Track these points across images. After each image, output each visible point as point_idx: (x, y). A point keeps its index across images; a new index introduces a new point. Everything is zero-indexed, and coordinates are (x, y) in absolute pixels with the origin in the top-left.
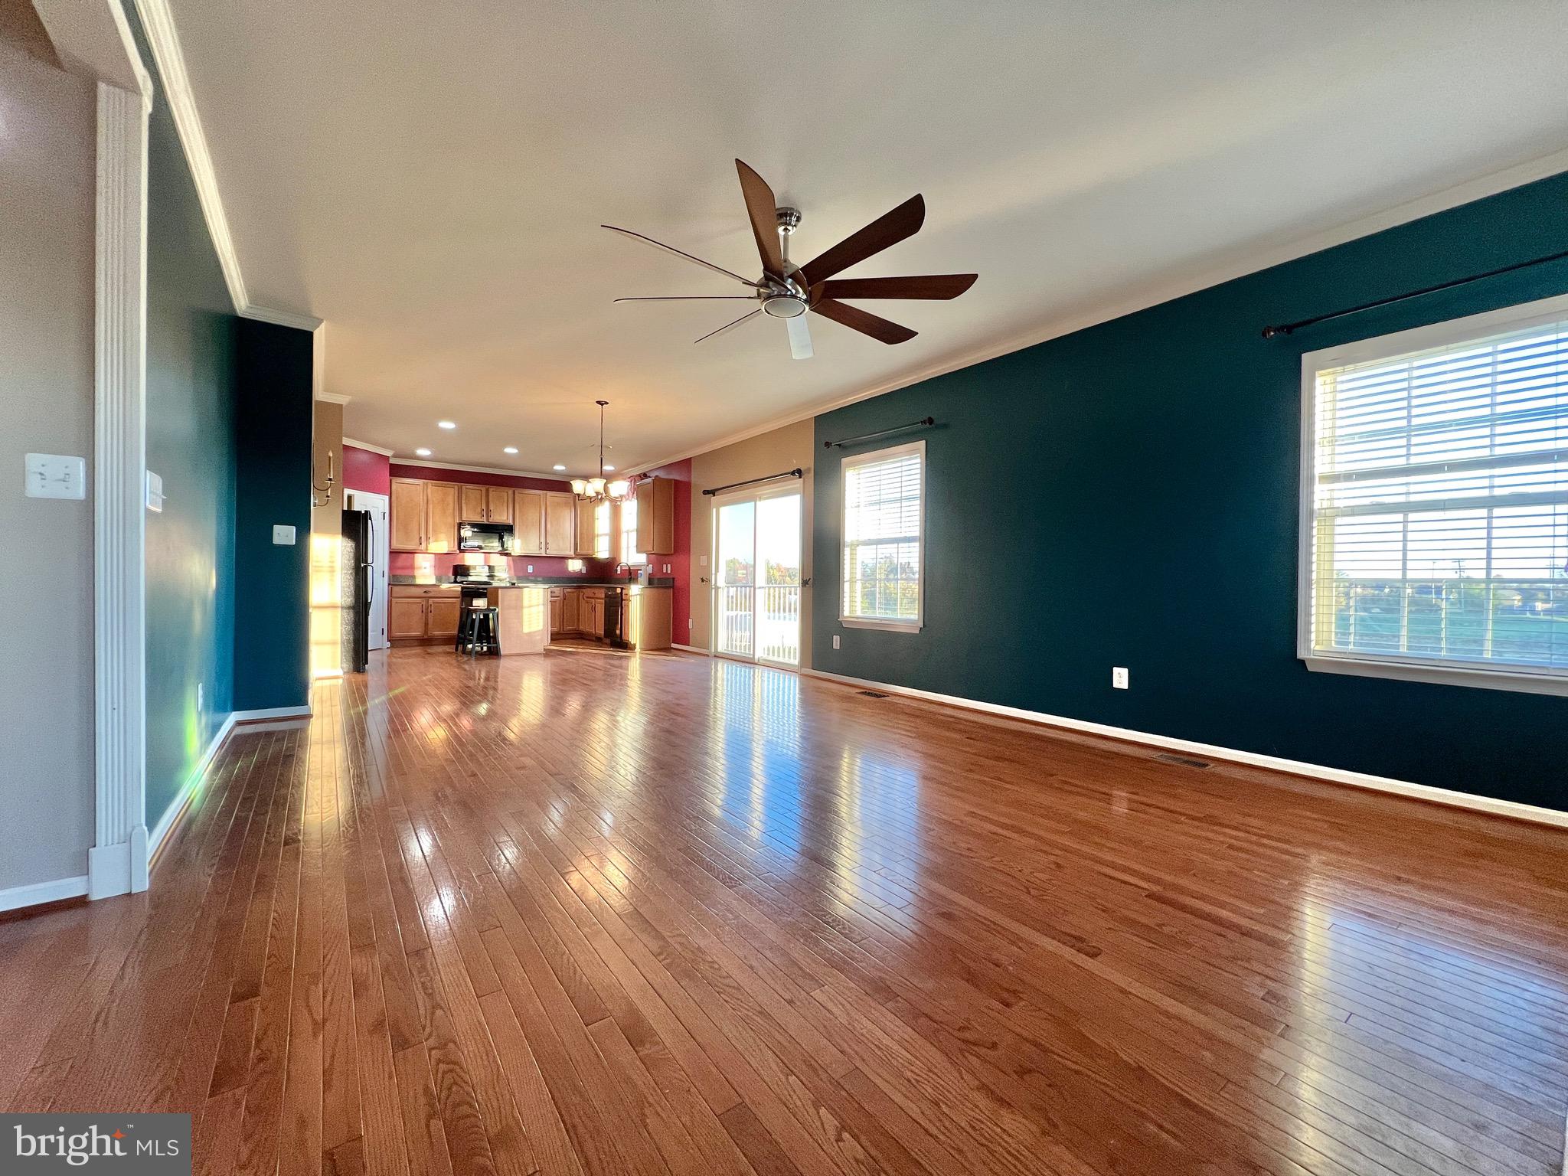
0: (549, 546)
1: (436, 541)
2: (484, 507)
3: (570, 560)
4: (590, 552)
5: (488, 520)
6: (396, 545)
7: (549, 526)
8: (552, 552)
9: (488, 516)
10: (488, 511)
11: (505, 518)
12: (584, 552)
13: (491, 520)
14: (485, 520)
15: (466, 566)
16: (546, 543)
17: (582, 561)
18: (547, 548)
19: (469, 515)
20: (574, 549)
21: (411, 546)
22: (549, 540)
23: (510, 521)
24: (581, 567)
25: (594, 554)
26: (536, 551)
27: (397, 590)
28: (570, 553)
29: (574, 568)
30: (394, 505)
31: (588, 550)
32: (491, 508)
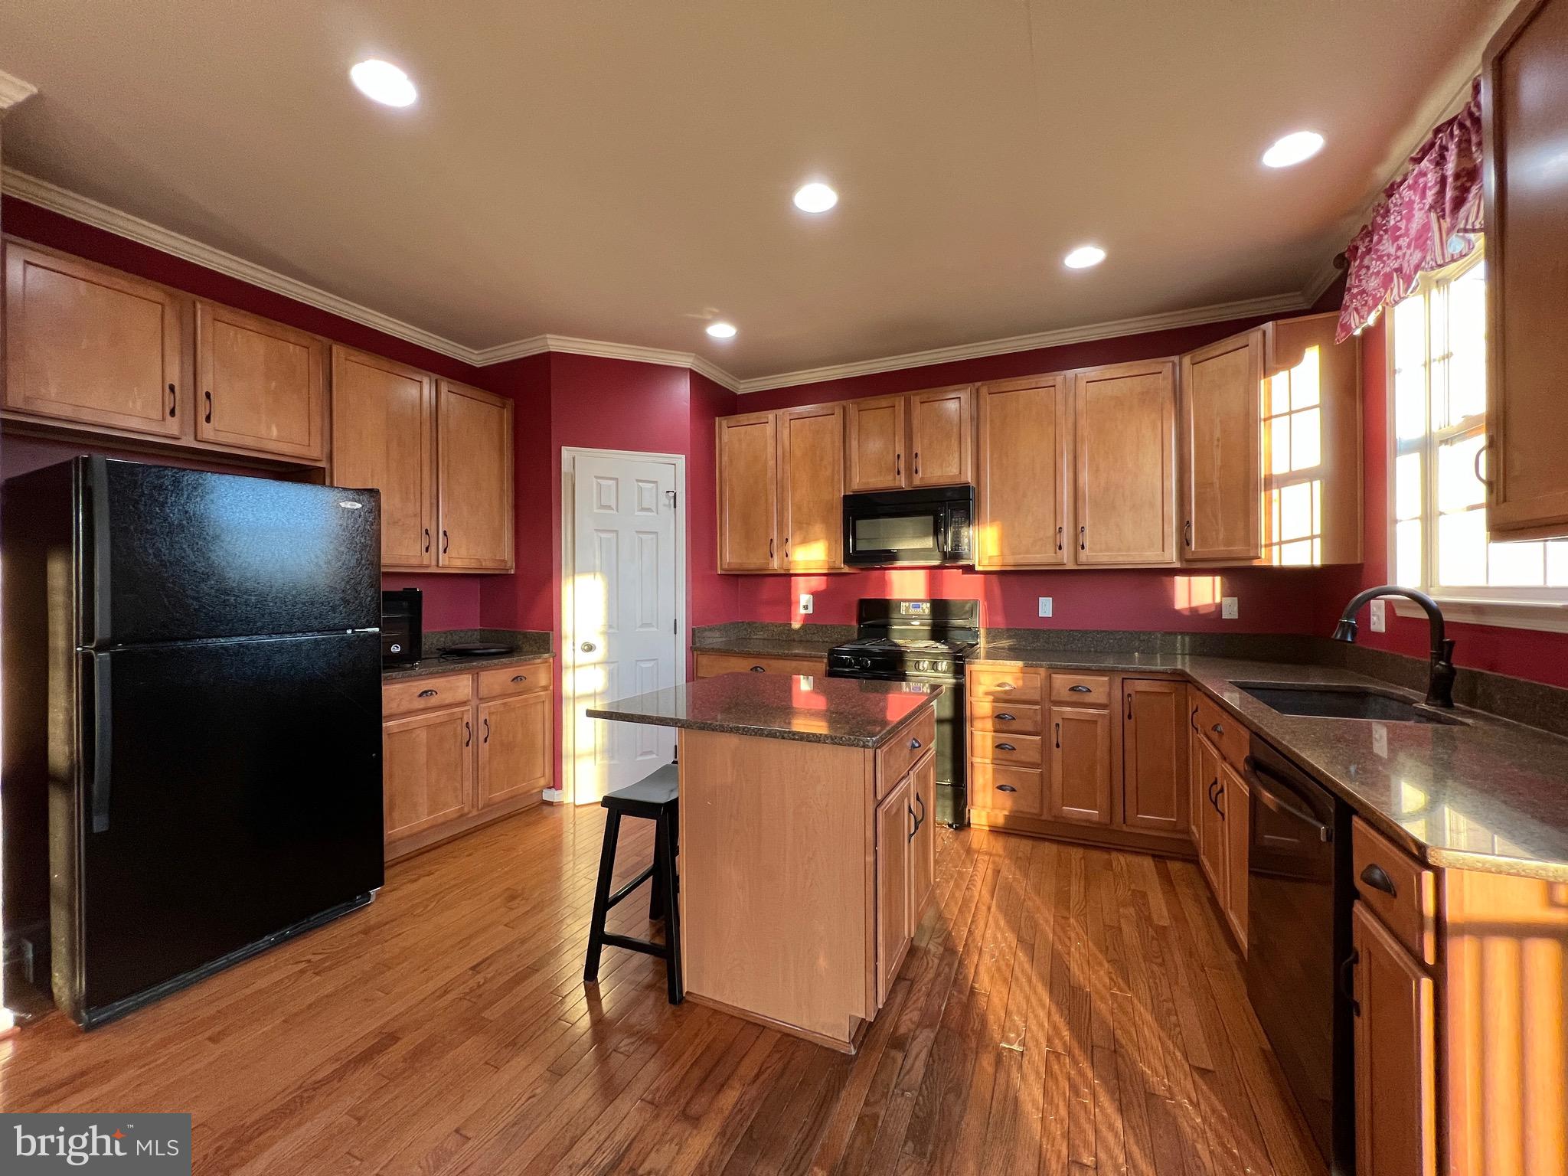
0: (1087, 539)
1: (805, 541)
2: (900, 449)
3: (1180, 581)
4: (1238, 549)
5: (909, 477)
6: (730, 556)
7: (1085, 477)
8: (1099, 553)
9: (912, 471)
10: (912, 456)
11: (956, 470)
12: (1219, 549)
13: (917, 481)
14: (902, 483)
15: (888, 601)
16: (1078, 531)
17: (1218, 579)
18: (1079, 546)
19: (868, 478)
20: (1184, 542)
21: (753, 561)
22: (1087, 521)
23: (968, 477)
24: (1218, 600)
25: (1263, 553)
26: (1041, 556)
27: (704, 660)
28: (1170, 556)
29: (1194, 604)
30: (726, 475)
31: (1229, 542)
32: (918, 448)
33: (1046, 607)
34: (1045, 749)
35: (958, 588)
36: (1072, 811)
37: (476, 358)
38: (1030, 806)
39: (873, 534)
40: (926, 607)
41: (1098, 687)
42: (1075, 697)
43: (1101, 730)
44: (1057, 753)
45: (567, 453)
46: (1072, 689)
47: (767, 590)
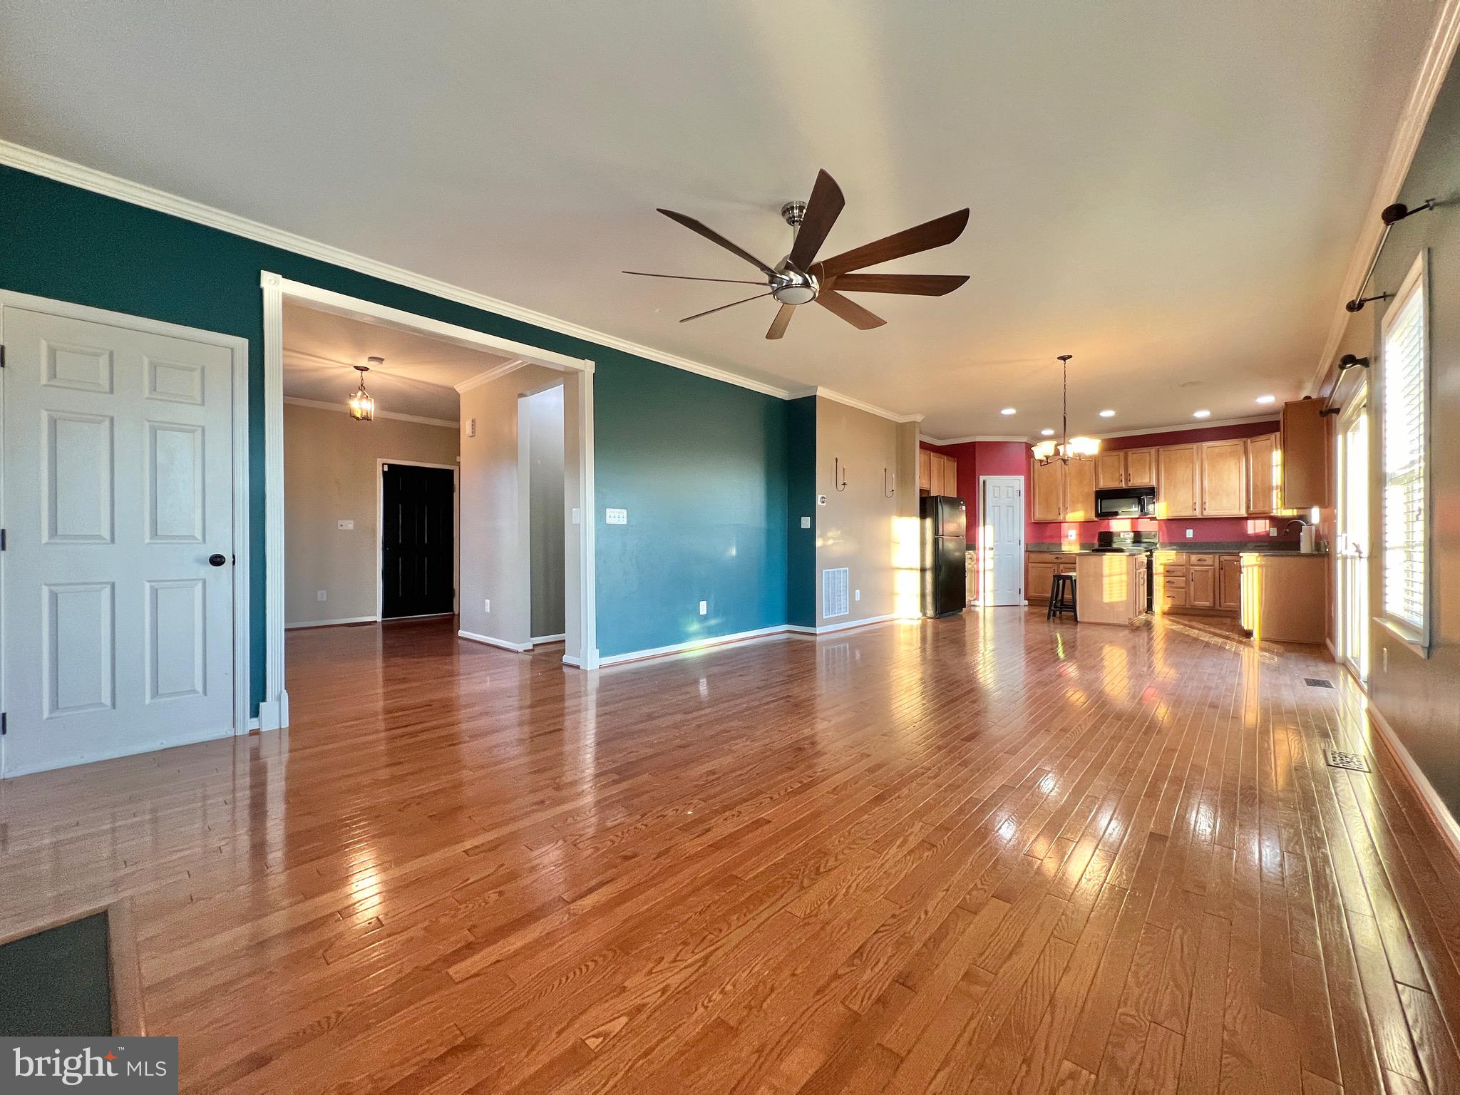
0: (1207, 506)
1: (1075, 509)
2: (1122, 472)
3: (1250, 522)
4: (1266, 509)
5: (1126, 483)
6: (1039, 515)
7: (1206, 483)
8: (1211, 512)
9: (1127, 480)
10: (1127, 476)
11: (1148, 481)
13: (1130, 484)
14: (1123, 485)
15: (1111, 533)
16: (1203, 504)
17: (1268, 521)
18: (1203, 509)
19: (1106, 483)
20: (1248, 507)
21: (1051, 517)
22: (1207, 499)
23: (1154, 483)
24: (1268, 529)
25: (1274, 511)
26: (1187, 513)
27: (1033, 556)
28: (1243, 513)
29: (1257, 531)
30: (1036, 482)
31: (1264, 507)
32: (1131, 471)
33: (1190, 533)
34: (1187, 582)
35: (1145, 526)
36: (1198, 603)
37: (939, 443)
38: (1180, 602)
39: (1109, 505)
40: (1132, 535)
41: (1209, 559)
42: (1199, 563)
43: (1210, 574)
44: (1192, 583)
45: (982, 478)
46: (1199, 560)
47: (1050, 529)
